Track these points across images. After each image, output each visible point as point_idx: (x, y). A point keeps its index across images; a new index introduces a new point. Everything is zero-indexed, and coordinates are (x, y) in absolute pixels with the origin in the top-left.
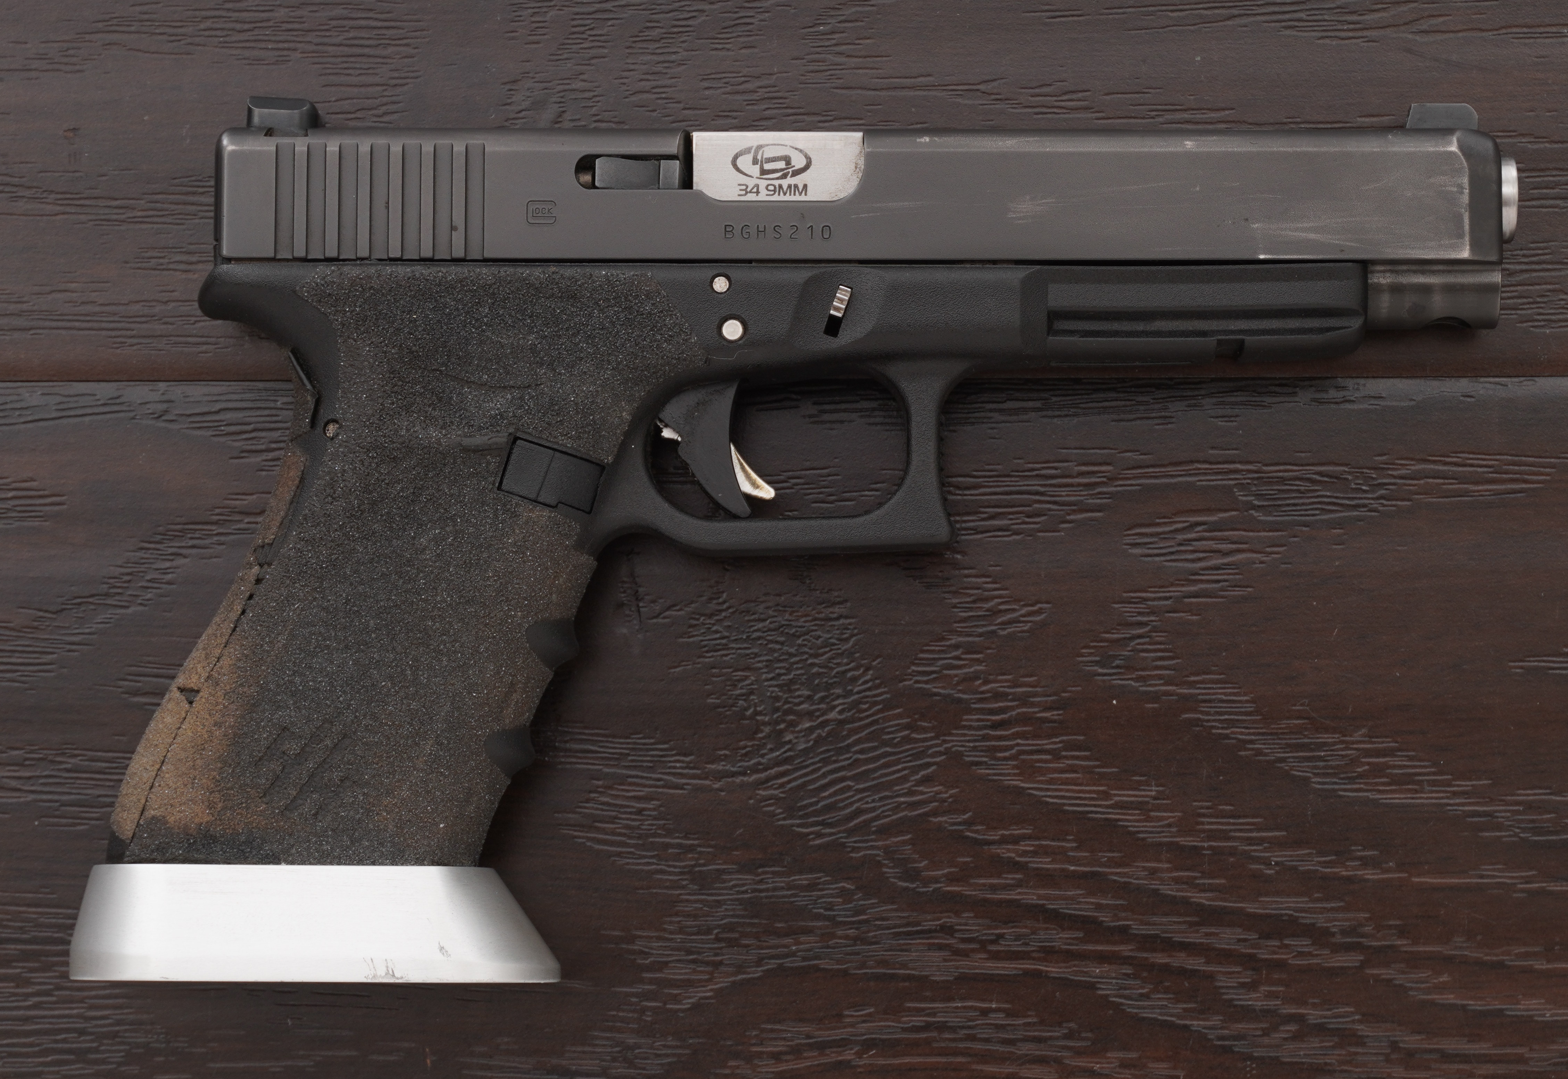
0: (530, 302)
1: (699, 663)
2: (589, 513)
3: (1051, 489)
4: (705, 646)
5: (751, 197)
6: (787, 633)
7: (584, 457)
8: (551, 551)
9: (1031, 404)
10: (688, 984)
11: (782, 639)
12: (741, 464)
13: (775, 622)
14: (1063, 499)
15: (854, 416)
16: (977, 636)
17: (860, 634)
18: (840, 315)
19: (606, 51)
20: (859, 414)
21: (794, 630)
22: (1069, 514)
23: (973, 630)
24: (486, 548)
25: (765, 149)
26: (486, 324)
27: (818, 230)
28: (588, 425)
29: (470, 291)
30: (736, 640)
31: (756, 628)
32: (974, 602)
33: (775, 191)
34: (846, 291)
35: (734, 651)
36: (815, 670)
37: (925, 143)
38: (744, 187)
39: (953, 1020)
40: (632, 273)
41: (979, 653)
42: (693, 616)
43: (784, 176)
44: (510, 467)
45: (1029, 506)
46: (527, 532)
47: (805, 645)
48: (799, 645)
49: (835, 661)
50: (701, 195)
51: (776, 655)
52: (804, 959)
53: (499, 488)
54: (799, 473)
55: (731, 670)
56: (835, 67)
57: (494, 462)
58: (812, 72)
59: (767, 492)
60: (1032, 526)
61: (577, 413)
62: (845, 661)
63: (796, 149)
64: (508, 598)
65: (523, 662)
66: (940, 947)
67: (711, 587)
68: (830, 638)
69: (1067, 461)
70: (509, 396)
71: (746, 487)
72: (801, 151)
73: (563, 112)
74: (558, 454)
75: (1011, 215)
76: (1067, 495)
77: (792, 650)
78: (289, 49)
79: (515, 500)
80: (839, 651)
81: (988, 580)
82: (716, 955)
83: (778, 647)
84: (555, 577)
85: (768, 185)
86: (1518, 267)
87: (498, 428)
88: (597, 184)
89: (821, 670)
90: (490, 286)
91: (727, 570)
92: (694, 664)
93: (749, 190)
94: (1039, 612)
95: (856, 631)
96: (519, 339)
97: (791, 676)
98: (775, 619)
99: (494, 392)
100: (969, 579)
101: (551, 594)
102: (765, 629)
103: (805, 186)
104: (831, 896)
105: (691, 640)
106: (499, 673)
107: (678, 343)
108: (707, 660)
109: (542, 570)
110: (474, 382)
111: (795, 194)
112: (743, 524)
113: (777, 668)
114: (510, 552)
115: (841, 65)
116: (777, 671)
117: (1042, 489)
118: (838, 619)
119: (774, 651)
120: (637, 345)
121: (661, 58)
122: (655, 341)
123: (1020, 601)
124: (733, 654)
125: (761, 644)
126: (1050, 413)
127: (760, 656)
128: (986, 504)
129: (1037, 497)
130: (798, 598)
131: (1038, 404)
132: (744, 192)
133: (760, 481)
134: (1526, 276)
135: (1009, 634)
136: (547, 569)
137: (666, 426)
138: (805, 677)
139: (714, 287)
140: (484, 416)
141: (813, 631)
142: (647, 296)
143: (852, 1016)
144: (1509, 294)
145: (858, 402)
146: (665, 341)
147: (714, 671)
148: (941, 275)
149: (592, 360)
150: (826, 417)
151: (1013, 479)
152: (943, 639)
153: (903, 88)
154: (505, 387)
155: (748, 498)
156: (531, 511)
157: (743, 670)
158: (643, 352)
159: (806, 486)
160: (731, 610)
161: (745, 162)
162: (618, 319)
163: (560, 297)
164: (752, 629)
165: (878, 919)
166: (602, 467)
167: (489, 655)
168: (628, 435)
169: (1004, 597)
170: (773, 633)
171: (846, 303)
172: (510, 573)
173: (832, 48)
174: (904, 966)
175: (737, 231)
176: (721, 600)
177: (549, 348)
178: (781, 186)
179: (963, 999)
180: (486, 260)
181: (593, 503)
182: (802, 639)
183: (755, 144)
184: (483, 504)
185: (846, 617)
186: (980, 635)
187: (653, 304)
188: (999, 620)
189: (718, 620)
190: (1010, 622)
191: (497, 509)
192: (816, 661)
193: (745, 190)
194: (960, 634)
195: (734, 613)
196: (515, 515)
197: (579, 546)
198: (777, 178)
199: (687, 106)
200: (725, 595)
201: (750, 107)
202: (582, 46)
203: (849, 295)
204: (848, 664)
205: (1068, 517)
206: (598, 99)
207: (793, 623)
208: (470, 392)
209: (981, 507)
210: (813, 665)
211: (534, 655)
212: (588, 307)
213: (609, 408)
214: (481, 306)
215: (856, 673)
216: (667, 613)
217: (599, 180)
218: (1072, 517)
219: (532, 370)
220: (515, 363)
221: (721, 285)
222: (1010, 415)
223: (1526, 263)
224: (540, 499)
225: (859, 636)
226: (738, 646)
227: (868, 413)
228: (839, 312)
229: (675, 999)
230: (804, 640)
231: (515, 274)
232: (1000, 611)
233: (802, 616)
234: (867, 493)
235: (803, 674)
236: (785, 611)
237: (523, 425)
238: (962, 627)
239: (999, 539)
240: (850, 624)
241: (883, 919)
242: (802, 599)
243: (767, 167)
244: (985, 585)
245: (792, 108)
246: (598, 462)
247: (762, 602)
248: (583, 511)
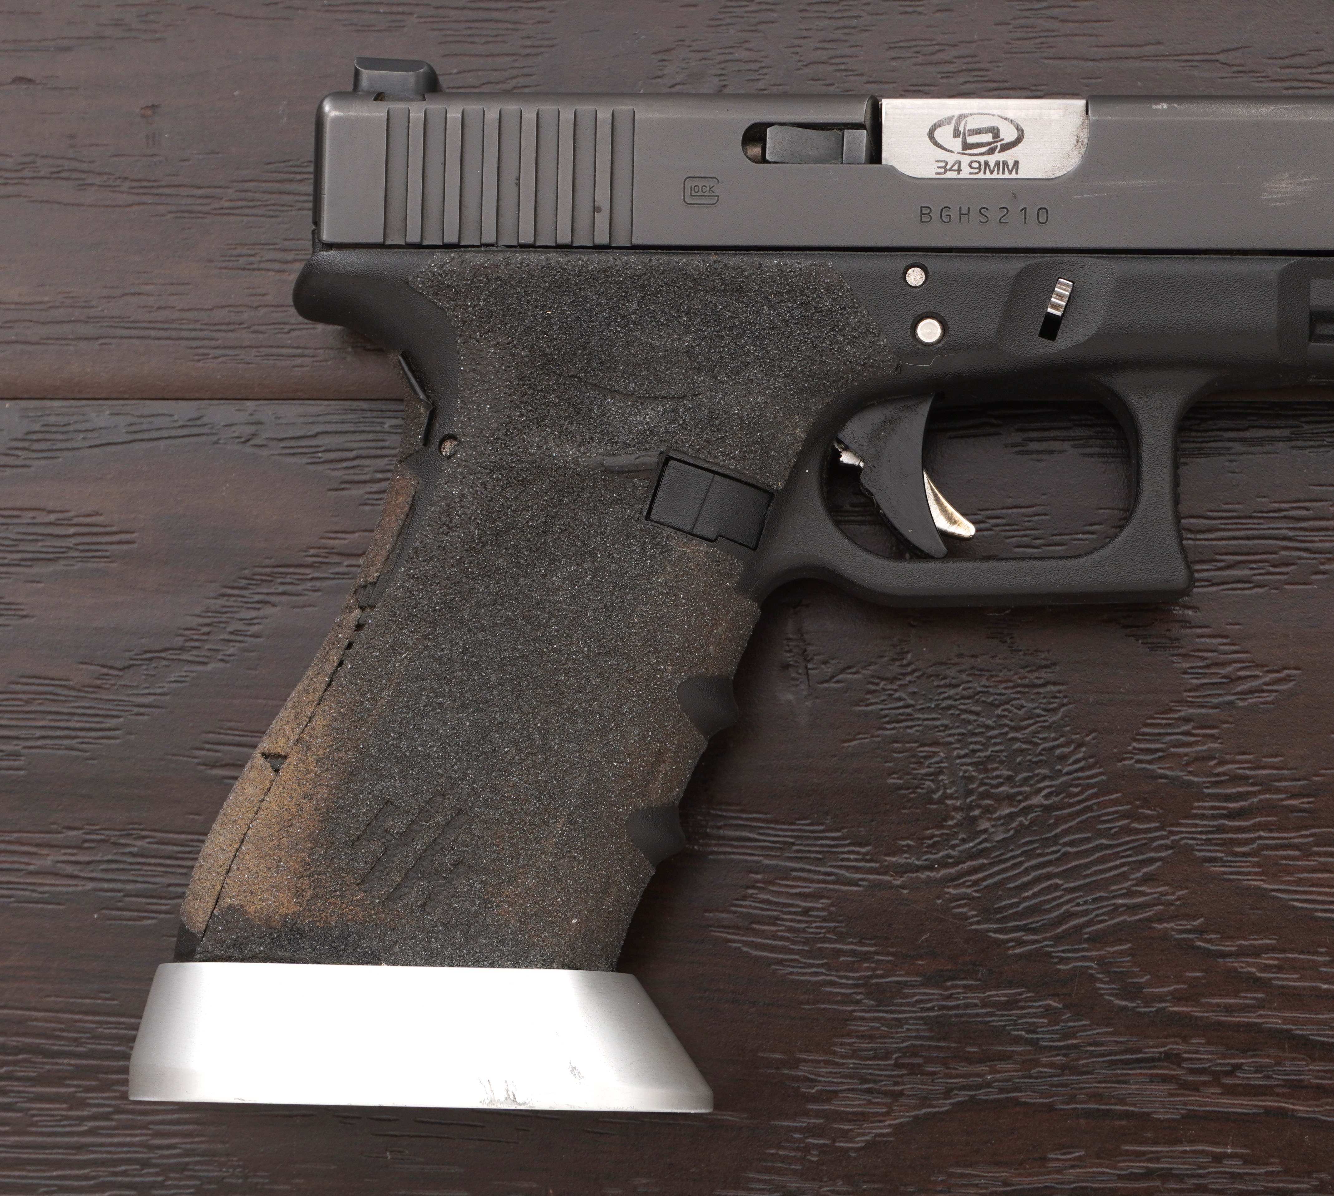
0: (688, 296)
1: (878, 736)
2: (755, 549)
3: (1302, 533)
4: (886, 716)
5: (950, 175)
6: (984, 702)
7: (749, 481)
8: (709, 594)
9: (1277, 432)
10: (862, 1117)
11: (978, 709)
12: (935, 495)
13: (970, 688)
14: (1316, 545)
15: (1066, 445)
16: (1212, 708)
17: (1071, 704)
18: (1059, 313)
19: (775, 15)
20: (1072, 443)
21: (992, 698)
22: (1323, 564)
23: (1207, 700)
24: (631, 589)
25: (969, 119)
26: (634, 322)
27: (1032, 213)
28: (755, 443)
29: (616, 282)
30: (923, 709)
31: (946, 695)
32: (1207, 667)
33: (979, 168)
34: (1067, 285)
35: (920, 722)
36: (1017, 745)
37: (1163, 110)
38: (943, 164)
39: (1180, 1167)
40: (808, 263)
41: (1213, 727)
42: (872, 680)
43: (991, 152)
44: (660, 493)
45: (1276, 553)
46: (680, 570)
47: (1005, 716)
48: (998, 716)
49: (1041, 736)
50: (892, 170)
51: (970, 727)
52: (1002, 1090)
53: (648, 517)
54: (999, 511)
55: (916, 745)
56: (1046, 34)
57: (641, 486)
58: (1020, 39)
59: (966, 529)
60: (1278, 577)
61: (742, 428)
62: (1053, 735)
63: (1006, 119)
64: (656, 649)
65: (674, 727)
66: (1165, 1079)
67: (894, 646)
68: (1035, 708)
69: (1321, 501)
70: (660, 408)
71: (941, 523)
72: (1011, 121)
73: (725, 86)
74: (718, 478)
75: (1266, 196)
76: (1321, 541)
77: (990, 722)
78: (403, 13)
79: (667, 531)
80: (1047, 724)
81: (1225, 641)
82: (896, 1084)
83: (972, 717)
84: (713, 624)
85: (972, 162)
87: (647, 446)
88: (768, 157)
89: (1024, 746)
90: (640, 277)
91: (913, 626)
92: (873, 737)
93: (948, 167)
94: (1287, 679)
95: (1065, 700)
96: (673, 340)
97: (988, 753)
98: (969, 685)
99: (642, 404)
100: (1203, 640)
101: (708, 646)
102: (957, 697)
103: (1016, 163)
104: (1035, 1015)
105: (870, 708)
106: (644, 738)
107: (864, 345)
108: (888, 732)
109: (697, 616)
110: (618, 392)
111: (1003, 173)
112: (938, 565)
113: (972, 743)
114: (660, 594)
115: (1053, 31)
116: (972, 746)
117: (1291, 534)
118: (1044, 685)
119: (969, 722)
120: (814, 348)
121: (841, 23)
122: (837, 343)
123: (1263, 666)
124: (919, 725)
125: (952, 714)
126: (1300, 443)
127: (951, 728)
128: (1224, 550)
129: (1284, 543)
130: (997, 660)
131: (1286, 432)
132: (943, 170)
133: (957, 516)
135: (1249, 705)
136: (703, 615)
137: (846, 449)
138: (1005, 754)
139: (908, 279)
140: (631, 431)
141: (1015, 699)
142: (827, 289)
143: (1058, 1160)
145: (1070, 428)
146: (849, 343)
147: (896, 745)
148: (1181, 266)
149: (760, 366)
150: (1033, 446)
151: (1256, 521)
152: (1171, 710)
153: (1127, 58)
154: (655, 398)
155: (944, 534)
156: (685, 544)
157: (930, 745)
158: (821, 356)
159: (1007, 528)
160: (916, 674)
161: (944, 135)
162: (792, 316)
163: (723, 291)
164: (942, 697)
165: (1090, 1045)
166: (770, 495)
167: (634, 717)
168: (801, 456)
169: (1244, 662)
170: (967, 701)
171: (1066, 299)
172: (659, 619)
173: (1043, 12)
174: (1122, 1101)
175: (935, 214)
176: (905, 662)
177: (710, 351)
178: (987, 163)
179: (1191, 1142)
180: (634, 247)
181: (759, 538)
182: (1002, 707)
183: (957, 113)
184: (628, 536)
185: (1054, 684)
186: (1215, 707)
187: (834, 299)
188: (1239, 689)
189: (901, 686)
190: (1250, 691)
191: (645, 542)
192: (1018, 735)
193: (945, 167)
194: (1191, 705)
195: (922, 676)
196: (667, 550)
197: (743, 588)
198: (983, 154)
199: (871, 79)
200: (909, 656)
201: (945, 81)
202: (747, 9)
203: (1070, 290)
204: (1056, 739)
205: (1322, 567)
206: (765, 71)
207: (991, 690)
208: (614, 404)
209: (1217, 554)
210: (1014, 739)
211: (687, 718)
212: (757, 302)
213: (780, 424)
214: (628, 300)
215: (1066, 750)
216: (841, 677)
217: (771, 153)
218: (1327, 567)
219: (688, 377)
220: (668, 369)
221: (915, 277)
222: (1253, 446)
224: (697, 531)
225: (1070, 706)
226: (926, 716)
227: (1082, 442)
228: (1058, 310)
229: (845, 1134)
230: (1004, 710)
231: (669, 262)
232: (1240, 678)
233: (1001, 682)
234: (1080, 536)
235: (1002, 751)
236: (981, 675)
237: (676, 443)
238: (1193, 697)
239: (1239, 592)
240: (1059, 692)
241: (1097, 1044)
242: (1001, 661)
243: (971, 140)
244: (1222, 647)
245: (995, 81)
246: (766, 487)
247: (955, 664)
248: (747, 547)
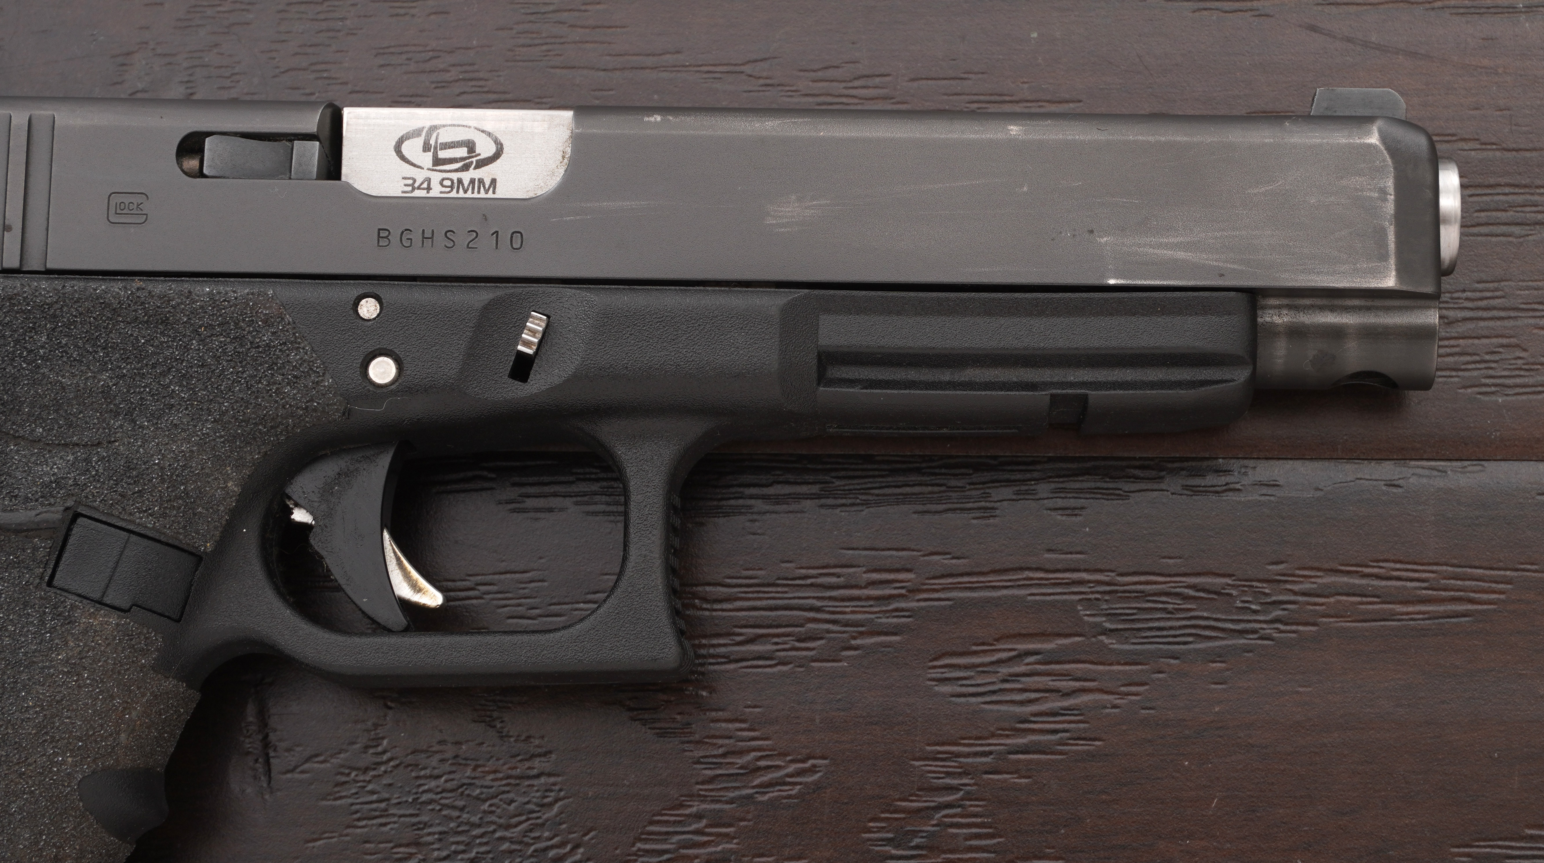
0: (106, 328)
1: (347, 835)
2: (178, 621)
3: (831, 604)
4: (356, 812)
5: (418, 193)
6: (468, 795)
7: (170, 541)
8: (119, 673)
9: (804, 489)
11: (460, 803)
12: (398, 559)
13: (453, 780)
14: (848, 617)
15: (568, 502)
16: (727, 802)
17: (568, 798)
18: (530, 351)
19: (251, 16)
20: (575, 499)
21: (478, 791)
22: (855, 638)
23: (722, 794)
24: (26, 667)
25: (441, 131)
26: (42, 358)
27: (505, 237)
28: (178, 498)
29: (23, 311)
30: (399, 803)
31: (426, 787)
32: (724, 755)
33: (452, 187)
34: (541, 319)
35: (396, 819)
36: (505, 846)
37: (656, 122)
38: (410, 182)
40: (246, 291)
41: (730, 825)
42: (342, 770)
43: (466, 168)
44: (66, 555)
45: (802, 626)
46: (85, 645)
47: (492, 812)
48: (484, 812)
49: (533, 835)
50: (349, 187)
51: (452, 825)
53: (50, 584)
54: (491, 577)
55: (391, 845)
56: (553, 40)
57: (43, 546)
58: (524, 46)
59: (432, 598)
60: (804, 653)
61: (163, 481)
62: (546, 834)
63: (483, 131)
64: (53, 737)
65: (74, 828)
67: (368, 731)
68: (528, 803)
69: (852, 566)
70: (71, 458)
71: (403, 590)
72: (489, 134)
73: (192, 94)
74: (134, 538)
75: (770, 221)
76: (853, 612)
77: (475, 819)
79: (71, 600)
80: (539, 821)
81: (743, 726)
83: (456, 813)
84: (125, 709)
85: (443, 180)
86: (1461, 314)
87: (52, 500)
88: (205, 171)
89: (514, 847)
90: (50, 305)
91: (390, 708)
92: (341, 836)
93: (416, 185)
94: (813, 770)
95: (562, 794)
96: (87, 379)
97: (473, 855)
98: (452, 776)
99: (50, 451)
100: (718, 725)
101: (118, 734)
102: (439, 790)
103: (494, 182)
105: (338, 802)
106: (37, 843)
107: (306, 386)
108: (359, 831)
109: (104, 699)
110: (22, 438)
111: (479, 192)
112: (393, 640)
113: (453, 843)
114: (60, 673)
115: (562, 37)
116: (453, 848)
117: (819, 604)
118: (538, 776)
119: (450, 818)
120: (249, 389)
121: (324, 25)
122: (274, 383)
123: (786, 755)
124: (395, 823)
125: (433, 810)
126: (830, 501)
127: (431, 826)
128: (743, 622)
129: (811, 615)
130: (484, 748)
131: (815, 489)
132: (410, 188)
133: (422, 582)
134: (1470, 325)
135: (770, 799)
136: (112, 697)
137: (297, 505)
138: (491, 856)
139: (360, 311)
140: (34, 482)
141: (504, 792)
142: (265, 322)
144: (1448, 350)
145: (572, 482)
146: (288, 384)
147: (368, 846)
148: (671, 299)
149: (186, 409)
150: (530, 503)
151: (779, 589)
152: (681, 806)
153: (642, 68)
154: (66, 445)
155: (406, 605)
156: (91, 615)
157: (407, 845)
158: (257, 398)
159: (500, 596)
160: (392, 764)
161: (413, 148)
162: (224, 352)
163: (147, 322)
164: (421, 790)
166: (198, 558)
167: (24, 817)
168: (236, 515)
169: (764, 750)
170: (449, 795)
171: (539, 336)
172: (58, 702)
173: (550, 16)
175: (395, 238)
176: (380, 749)
177: (128, 391)
178: (460, 181)
180: (49, 272)
181: (184, 607)
182: (488, 804)
183: (428, 124)
184: (26, 605)
185: (549, 775)
186: (731, 801)
187: (273, 333)
188: (757, 782)
189: (374, 777)
190: (770, 784)
191: (45, 613)
192: (507, 834)
193: (412, 185)
194: (703, 799)
195: (398, 765)
196: (70, 621)
197: (163, 666)
198: (456, 171)
199: (357, 89)
200: (385, 742)
201: (438, 91)
202: (219, 9)
203: (544, 325)
204: (551, 839)
205: (853, 642)
206: (237, 77)
207: (476, 781)
208: (18, 450)
209: (736, 626)
210: (502, 839)
211: (91, 818)
212: (184, 336)
213: (208, 475)
214: (36, 333)
215: (562, 851)
216: (306, 766)
217: (210, 166)
218: (859, 642)
219: (104, 421)
220: (80, 412)
221: (369, 309)
222: (778, 504)
223: (1472, 309)
224: (107, 600)
225: (566, 801)
226: (402, 812)
227: (586, 499)
228: (530, 348)
230: (491, 805)
231: (85, 289)
232: (759, 769)
233: (489, 773)
234: (582, 605)
235: (489, 852)
236: (466, 765)
237: (87, 497)
238: (706, 790)
239: (760, 670)
240: (554, 784)
242: (490, 749)
243: (443, 154)
244: (739, 733)
245: (495, 93)
246: (191, 549)
247: (437, 752)
248: (169, 617)
